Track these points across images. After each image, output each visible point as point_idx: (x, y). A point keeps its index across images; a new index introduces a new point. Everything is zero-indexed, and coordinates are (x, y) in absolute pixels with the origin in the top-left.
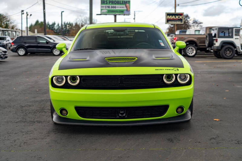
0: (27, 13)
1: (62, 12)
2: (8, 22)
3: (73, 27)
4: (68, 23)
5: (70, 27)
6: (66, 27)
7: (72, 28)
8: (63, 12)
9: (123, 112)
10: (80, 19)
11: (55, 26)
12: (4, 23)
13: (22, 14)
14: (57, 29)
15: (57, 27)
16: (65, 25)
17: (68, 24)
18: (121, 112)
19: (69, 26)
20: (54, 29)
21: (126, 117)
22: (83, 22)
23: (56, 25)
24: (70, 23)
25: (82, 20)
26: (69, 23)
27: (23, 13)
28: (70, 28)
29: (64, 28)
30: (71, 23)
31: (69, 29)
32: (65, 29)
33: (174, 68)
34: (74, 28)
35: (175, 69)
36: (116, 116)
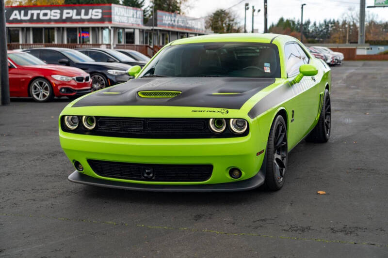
0: (253, 7)
1: (303, 5)
2: (231, 22)
3: (339, 27)
4: (330, 21)
5: (334, 27)
6: (328, 29)
7: (338, 29)
8: (305, 4)
9: (149, 171)
10: (350, 15)
11: (310, 26)
12: (225, 24)
13: (246, 9)
14: (312, 31)
15: (313, 28)
16: (327, 24)
17: (331, 23)
18: (147, 171)
19: (332, 26)
20: (307, 31)
21: (153, 178)
22: (354, 19)
23: (312, 24)
24: (334, 21)
25: (352, 17)
26: (332, 20)
27: (248, 8)
28: (334, 29)
29: (324, 29)
30: (336, 20)
31: (332, 32)
32: (325, 31)
33: (223, 109)
34: (341, 30)
35: (223, 111)
36: (140, 176)
